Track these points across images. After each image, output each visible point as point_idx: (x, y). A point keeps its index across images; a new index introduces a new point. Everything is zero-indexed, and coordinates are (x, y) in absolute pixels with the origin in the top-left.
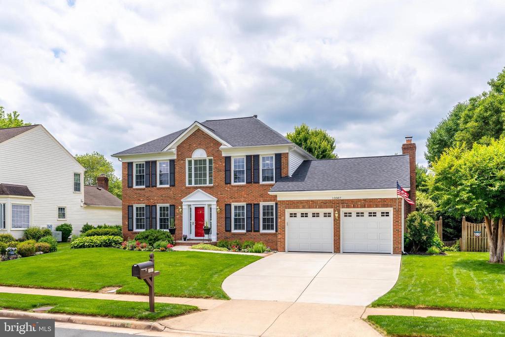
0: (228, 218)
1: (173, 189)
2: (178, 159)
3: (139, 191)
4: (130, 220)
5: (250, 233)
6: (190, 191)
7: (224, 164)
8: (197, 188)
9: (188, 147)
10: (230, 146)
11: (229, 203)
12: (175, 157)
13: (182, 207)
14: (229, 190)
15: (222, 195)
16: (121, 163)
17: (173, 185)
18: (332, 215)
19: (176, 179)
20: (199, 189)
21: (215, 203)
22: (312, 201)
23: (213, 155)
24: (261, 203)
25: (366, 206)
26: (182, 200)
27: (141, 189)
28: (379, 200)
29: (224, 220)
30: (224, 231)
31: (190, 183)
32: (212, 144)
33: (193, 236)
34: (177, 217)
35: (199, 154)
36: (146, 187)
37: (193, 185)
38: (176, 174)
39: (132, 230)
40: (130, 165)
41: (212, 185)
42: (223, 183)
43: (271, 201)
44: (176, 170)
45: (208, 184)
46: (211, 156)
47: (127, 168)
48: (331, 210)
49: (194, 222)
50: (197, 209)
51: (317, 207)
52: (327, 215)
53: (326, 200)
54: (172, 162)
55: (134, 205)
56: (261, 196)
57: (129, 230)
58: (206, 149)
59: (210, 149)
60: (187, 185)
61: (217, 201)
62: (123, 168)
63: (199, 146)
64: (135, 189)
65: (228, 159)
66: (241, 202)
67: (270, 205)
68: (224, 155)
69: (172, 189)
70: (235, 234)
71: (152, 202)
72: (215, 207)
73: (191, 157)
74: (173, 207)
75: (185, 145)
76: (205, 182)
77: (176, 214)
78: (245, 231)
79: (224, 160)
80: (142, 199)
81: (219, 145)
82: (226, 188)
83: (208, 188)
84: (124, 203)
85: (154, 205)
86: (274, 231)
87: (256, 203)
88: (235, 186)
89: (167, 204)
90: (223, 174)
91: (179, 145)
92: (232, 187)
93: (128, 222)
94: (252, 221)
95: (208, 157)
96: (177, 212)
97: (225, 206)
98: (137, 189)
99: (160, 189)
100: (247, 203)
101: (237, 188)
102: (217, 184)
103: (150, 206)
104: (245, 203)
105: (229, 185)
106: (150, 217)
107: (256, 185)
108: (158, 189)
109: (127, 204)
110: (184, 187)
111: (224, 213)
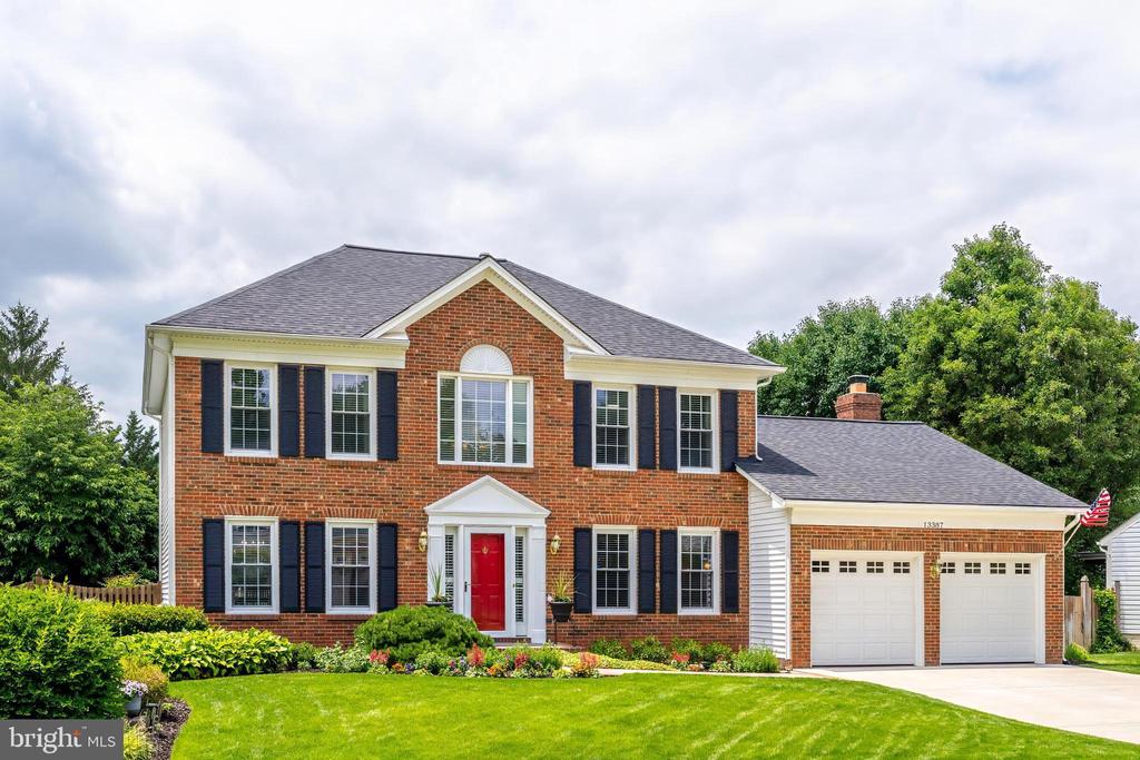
0: (582, 571)
1: (389, 467)
2: (411, 372)
3: (253, 470)
4: (214, 572)
5: (648, 616)
6: (452, 479)
7: (571, 404)
8: (479, 472)
9: (447, 335)
10: (598, 351)
11: (584, 524)
12: (398, 363)
13: (426, 530)
14: (585, 483)
15: (559, 501)
17: (389, 451)
19: (402, 437)
20: (487, 477)
21: (542, 523)
22: (877, 530)
23: (534, 372)
24: (680, 529)
26: (427, 508)
27: (259, 463)
28: (1020, 534)
29: (570, 577)
31: (448, 452)
32: (530, 338)
34: (406, 563)
35: (485, 363)
36: (283, 454)
37: (458, 461)
38: (401, 422)
39: (221, 609)
40: (212, 369)
41: (529, 464)
42: (566, 461)
43: (710, 523)
44: (402, 408)
45: (509, 463)
46: (527, 374)
47: (198, 384)
49: (469, 582)
50: (477, 540)
51: (889, 545)
52: (902, 568)
53: (908, 529)
54: (387, 379)
55: (228, 518)
56: (683, 508)
57: (207, 610)
58: (512, 350)
59: (526, 353)
60: (440, 461)
61: (549, 519)
63: (488, 336)
65: (583, 390)
66: (621, 522)
67: (702, 535)
68: (571, 374)
69: (389, 470)
70: (603, 620)
71: (304, 511)
72: (542, 535)
73: (458, 370)
74: (389, 532)
75: (436, 327)
76: (500, 453)
77: (400, 556)
78: (631, 610)
79: (569, 392)
80: (263, 500)
81: (554, 343)
82: (577, 480)
83: (517, 473)
84: (184, 509)
85: (313, 519)
86: (715, 610)
87: (667, 528)
88: (605, 475)
89: (366, 521)
90: (566, 435)
91: (415, 324)
92: (595, 476)
93: (205, 581)
94: (655, 582)
95: (515, 374)
96: (408, 548)
97: (575, 534)
98: (245, 462)
99: (340, 467)
100: (642, 527)
101: (610, 480)
102: (546, 464)
103: (297, 524)
104: (635, 528)
105: (585, 469)
106: (299, 562)
107: (668, 475)
108: (332, 466)
109: (199, 514)
110: (432, 467)
111: (570, 553)
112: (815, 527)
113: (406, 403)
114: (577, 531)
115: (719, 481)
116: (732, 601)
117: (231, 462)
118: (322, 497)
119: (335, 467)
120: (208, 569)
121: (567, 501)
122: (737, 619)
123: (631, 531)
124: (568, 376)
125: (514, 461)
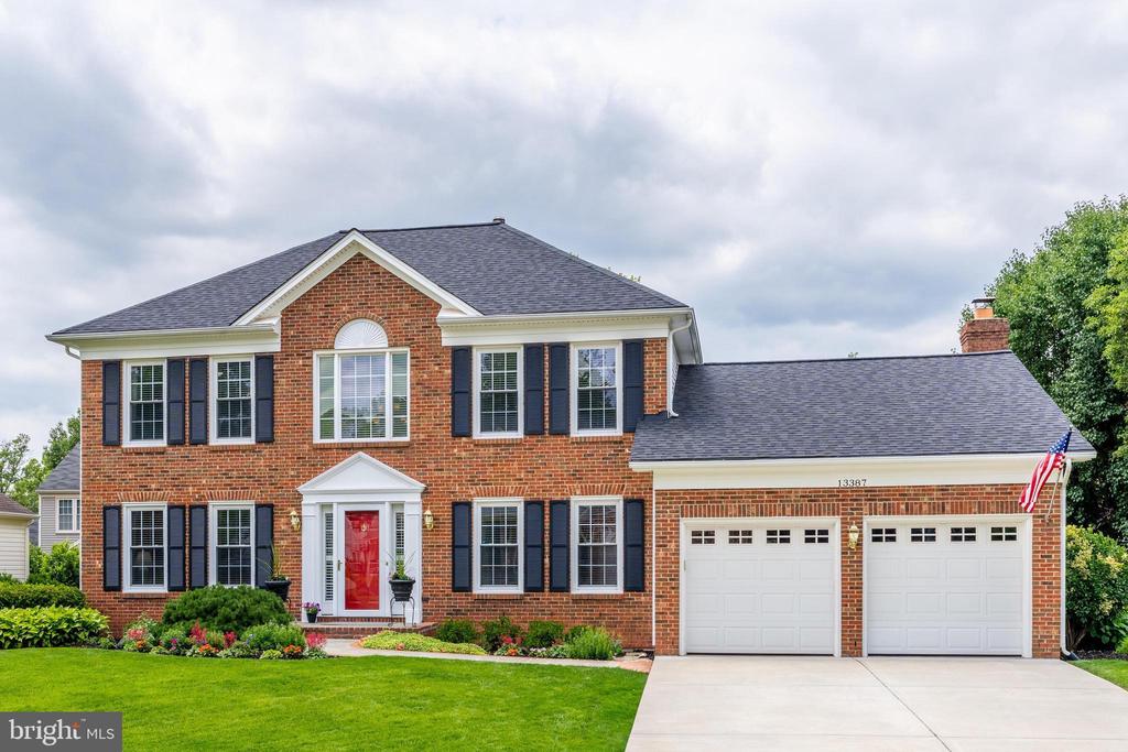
0: (460, 547)
1: (266, 450)
2: (287, 354)
3: (145, 459)
4: (112, 554)
5: (536, 595)
6: (329, 457)
7: (450, 371)
8: (351, 449)
9: (322, 313)
10: (471, 313)
11: (463, 498)
12: (274, 346)
13: (299, 509)
14: (464, 454)
15: (437, 474)
16: (80, 362)
17: (266, 438)
18: (835, 537)
19: (278, 419)
20: (361, 453)
21: (417, 498)
22: (770, 492)
23: (410, 342)
24: (573, 499)
25: (948, 508)
26: (301, 489)
27: (150, 452)
28: (988, 489)
29: (448, 553)
30: (449, 591)
31: (327, 430)
32: (406, 306)
33: (337, 607)
34: (282, 543)
35: (362, 335)
36: (172, 443)
37: (338, 438)
38: (277, 404)
39: (119, 588)
40: (112, 369)
41: (407, 439)
42: (444, 432)
43: (609, 491)
44: (278, 390)
45: (389, 437)
46: (402, 346)
47: (99, 381)
48: (832, 523)
49: (343, 561)
50: (352, 516)
52: (816, 537)
53: (816, 490)
54: (264, 364)
55: (125, 504)
56: (577, 476)
57: (107, 589)
58: (387, 320)
59: (401, 322)
60: (317, 440)
61: (425, 492)
62: (87, 381)
63: (363, 310)
64: (128, 452)
65: (461, 356)
66: (505, 494)
67: (604, 504)
68: (448, 340)
69: (265, 452)
70: (483, 600)
71: (190, 495)
72: (418, 510)
73: (332, 348)
74: (267, 510)
75: (310, 306)
76: (379, 428)
77: (276, 535)
78: (518, 590)
79: (448, 358)
80: (153, 486)
81: (431, 306)
82: (456, 450)
83: (392, 448)
84: (88, 498)
85: (197, 503)
86: (617, 589)
87: (558, 498)
88: (485, 445)
89: (245, 502)
90: (444, 403)
91: (291, 306)
92: (476, 445)
93: (105, 563)
94: (543, 557)
95: (390, 346)
96: (283, 527)
97: (453, 508)
98: (138, 452)
99: (221, 452)
100: (528, 498)
101: (492, 450)
102: (422, 436)
103: (183, 507)
104: (521, 499)
105: (464, 439)
106: (184, 544)
107: (559, 440)
108: (213, 451)
109: (101, 501)
110: (307, 447)
111: (448, 530)
112: (686, 492)
113: (282, 385)
114: (455, 505)
115: (621, 442)
116: (636, 582)
117: (127, 454)
118: (204, 482)
119: (217, 451)
120: (108, 552)
121: (445, 474)
122: (643, 598)
123: (518, 503)
124: (445, 343)
125: (395, 435)
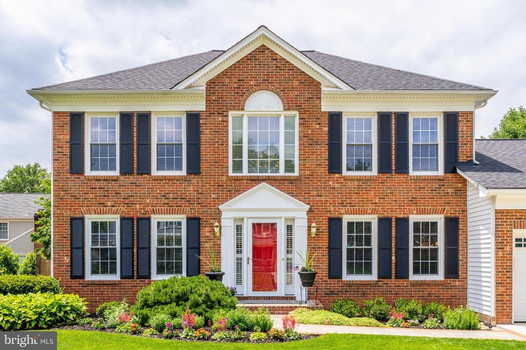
0: (334, 249)
1: (194, 179)
2: (210, 113)
3: (103, 184)
4: (77, 252)
5: (385, 281)
6: (239, 186)
7: (327, 129)
8: (257, 181)
9: (236, 85)
10: (345, 88)
11: (336, 215)
12: (201, 107)
13: (219, 222)
14: (336, 185)
15: (318, 198)
16: (50, 114)
17: (194, 168)
19: (203, 157)
20: (264, 183)
21: (304, 215)
23: (298, 107)
24: (411, 217)
26: (221, 207)
27: (106, 179)
29: (326, 253)
30: (326, 279)
31: (238, 166)
32: (296, 83)
33: (246, 288)
34: (207, 245)
35: (264, 103)
36: (123, 173)
37: (245, 172)
38: (203, 148)
39: (83, 277)
40: (77, 118)
41: (296, 173)
42: (323, 170)
43: (435, 212)
44: (203, 138)
45: (282, 173)
46: (293, 109)
47: (67, 128)
49: (251, 257)
50: (257, 227)
54: (193, 119)
55: (87, 216)
56: (413, 201)
57: (73, 277)
58: (282, 92)
59: (293, 94)
60: (231, 173)
61: (310, 211)
62: (57, 127)
63: (265, 84)
65: (335, 119)
66: (364, 212)
68: (327, 106)
69: (194, 181)
70: (350, 284)
71: (137, 211)
72: (305, 223)
73: (243, 109)
74: (194, 224)
75: (227, 80)
76: (275, 164)
77: (202, 239)
78: (374, 277)
79: (326, 120)
80: (109, 204)
81: (314, 86)
82: (331, 183)
83: (286, 180)
84: (58, 212)
85: (143, 216)
86: (440, 277)
87: (401, 216)
88: (351, 179)
89: (179, 216)
90: (323, 152)
91: (213, 79)
92: (345, 180)
93: (71, 258)
94: (391, 256)
95: (285, 110)
96: (207, 234)
97: (329, 222)
98: (98, 179)
99: (161, 180)
100: (381, 216)
101: (356, 183)
102: (307, 173)
103: (132, 219)
104: (376, 217)
105: (337, 175)
106: (133, 245)
107: (402, 177)
108: (155, 180)
109: (68, 214)
110: (225, 178)
111: (325, 236)
112: (517, 211)
113: (206, 135)
114: (331, 220)
115: (443, 180)
116: (453, 270)
117: (89, 180)
118: (148, 201)
119: (157, 180)
120: (74, 250)
121: (323, 198)
122: (457, 283)
123: (373, 219)
124: (324, 109)
125: (286, 171)
